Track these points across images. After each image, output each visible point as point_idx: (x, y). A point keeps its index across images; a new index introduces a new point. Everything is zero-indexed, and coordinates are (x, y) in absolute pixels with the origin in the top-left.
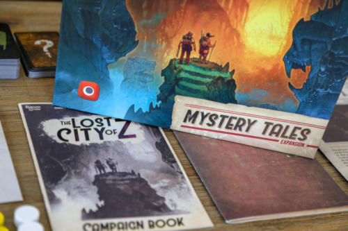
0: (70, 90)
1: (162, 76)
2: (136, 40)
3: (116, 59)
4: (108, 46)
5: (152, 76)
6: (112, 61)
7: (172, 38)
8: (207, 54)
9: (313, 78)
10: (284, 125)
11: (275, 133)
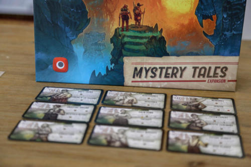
0: (47, 66)
1: (111, 43)
2: (88, 18)
3: (77, 36)
4: (69, 26)
5: (104, 45)
6: (74, 37)
7: (113, 12)
8: (140, 20)
9: (220, 24)
10: (207, 67)
11: (202, 75)
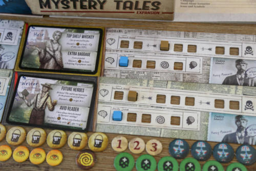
10: (134, 1)
11: (128, 7)
